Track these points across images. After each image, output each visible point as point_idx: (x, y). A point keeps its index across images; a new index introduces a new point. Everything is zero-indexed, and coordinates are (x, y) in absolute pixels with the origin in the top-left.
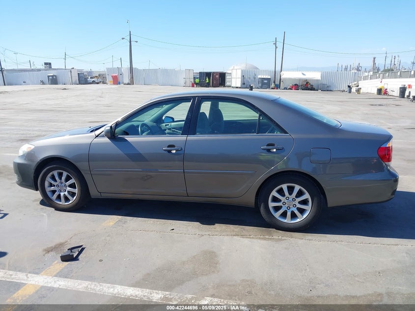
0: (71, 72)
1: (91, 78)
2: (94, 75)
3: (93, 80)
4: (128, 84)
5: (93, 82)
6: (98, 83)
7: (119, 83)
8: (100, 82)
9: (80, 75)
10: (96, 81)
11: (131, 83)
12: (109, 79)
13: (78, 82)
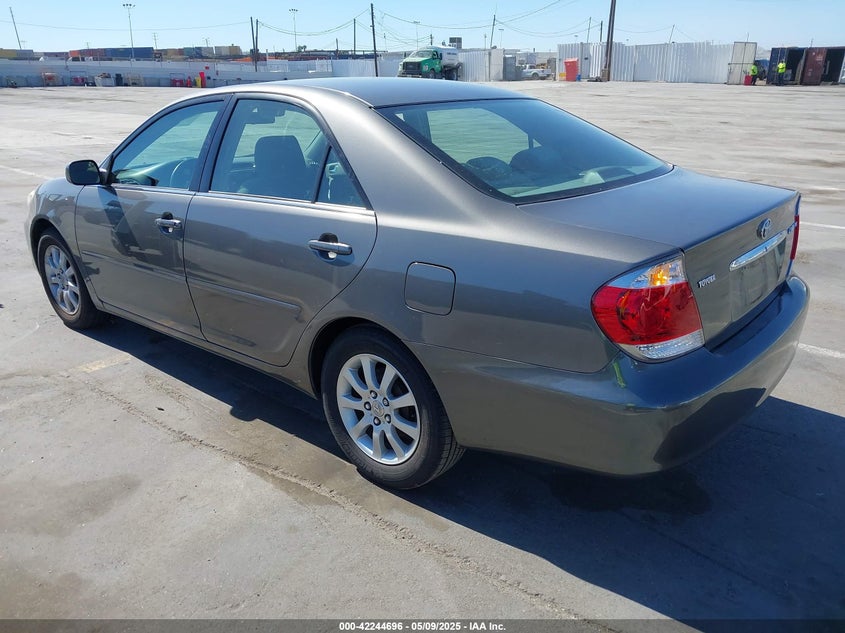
0: (490, 54)
1: (531, 67)
2: (538, 62)
3: (535, 71)
4: (597, 80)
5: (535, 77)
6: (543, 78)
7: (579, 79)
8: (548, 76)
9: (509, 62)
10: (541, 74)
11: (606, 76)
12: (561, 69)
13: (501, 77)
